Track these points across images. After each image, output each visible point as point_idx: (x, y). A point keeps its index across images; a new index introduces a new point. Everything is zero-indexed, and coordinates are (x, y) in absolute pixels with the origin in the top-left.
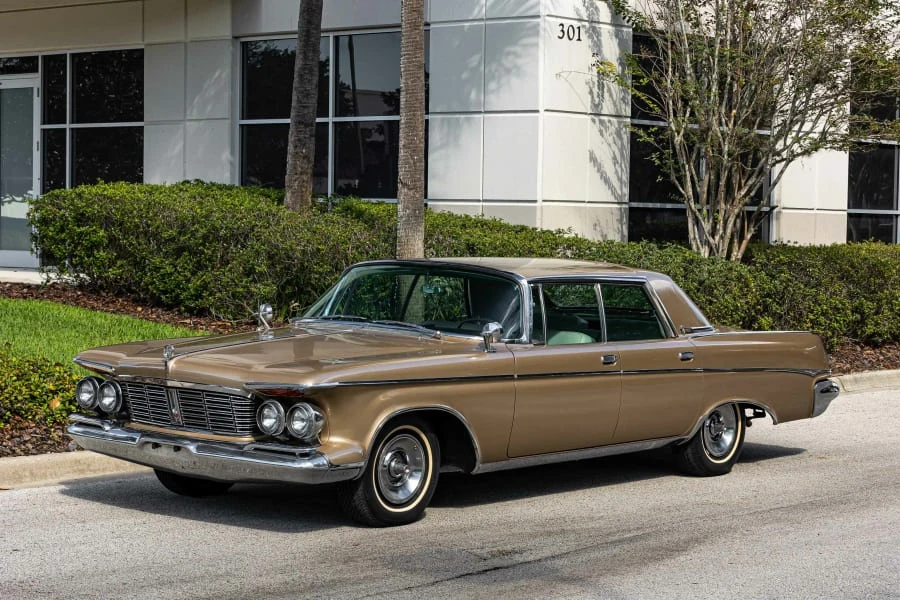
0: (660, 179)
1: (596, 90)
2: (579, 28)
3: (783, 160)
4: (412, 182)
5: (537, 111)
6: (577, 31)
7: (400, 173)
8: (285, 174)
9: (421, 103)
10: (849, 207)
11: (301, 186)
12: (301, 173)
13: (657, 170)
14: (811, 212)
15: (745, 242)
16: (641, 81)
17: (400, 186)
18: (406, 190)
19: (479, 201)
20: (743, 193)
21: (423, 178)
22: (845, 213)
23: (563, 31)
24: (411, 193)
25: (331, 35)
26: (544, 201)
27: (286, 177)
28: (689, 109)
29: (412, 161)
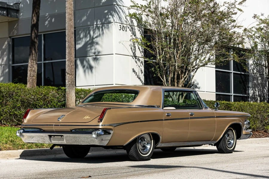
0: (155, 75)
1: (133, 48)
2: (126, 27)
3: (196, 68)
4: (71, 72)
5: (113, 54)
6: (125, 28)
7: (67, 70)
8: (27, 77)
9: (73, 46)
10: (216, 92)
11: (33, 81)
12: (33, 76)
13: (154, 73)
14: (204, 92)
15: (184, 97)
16: (147, 44)
17: (66, 74)
18: (69, 75)
19: (94, 86)
20: (183, 80)
21: (74, 71)
22: (215, 93)
23: (120, 28)
24: (70, 76)
25: (42, 34)
26: (116, 84)
27: (28, 78)
28: (164, 52)
29: (70, 66)
